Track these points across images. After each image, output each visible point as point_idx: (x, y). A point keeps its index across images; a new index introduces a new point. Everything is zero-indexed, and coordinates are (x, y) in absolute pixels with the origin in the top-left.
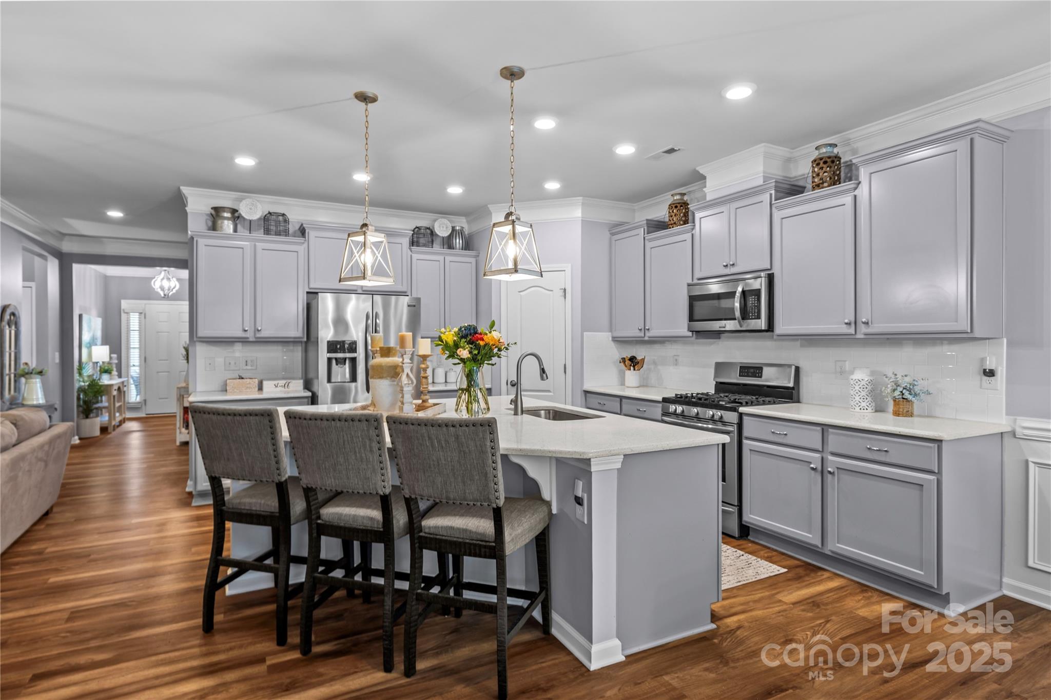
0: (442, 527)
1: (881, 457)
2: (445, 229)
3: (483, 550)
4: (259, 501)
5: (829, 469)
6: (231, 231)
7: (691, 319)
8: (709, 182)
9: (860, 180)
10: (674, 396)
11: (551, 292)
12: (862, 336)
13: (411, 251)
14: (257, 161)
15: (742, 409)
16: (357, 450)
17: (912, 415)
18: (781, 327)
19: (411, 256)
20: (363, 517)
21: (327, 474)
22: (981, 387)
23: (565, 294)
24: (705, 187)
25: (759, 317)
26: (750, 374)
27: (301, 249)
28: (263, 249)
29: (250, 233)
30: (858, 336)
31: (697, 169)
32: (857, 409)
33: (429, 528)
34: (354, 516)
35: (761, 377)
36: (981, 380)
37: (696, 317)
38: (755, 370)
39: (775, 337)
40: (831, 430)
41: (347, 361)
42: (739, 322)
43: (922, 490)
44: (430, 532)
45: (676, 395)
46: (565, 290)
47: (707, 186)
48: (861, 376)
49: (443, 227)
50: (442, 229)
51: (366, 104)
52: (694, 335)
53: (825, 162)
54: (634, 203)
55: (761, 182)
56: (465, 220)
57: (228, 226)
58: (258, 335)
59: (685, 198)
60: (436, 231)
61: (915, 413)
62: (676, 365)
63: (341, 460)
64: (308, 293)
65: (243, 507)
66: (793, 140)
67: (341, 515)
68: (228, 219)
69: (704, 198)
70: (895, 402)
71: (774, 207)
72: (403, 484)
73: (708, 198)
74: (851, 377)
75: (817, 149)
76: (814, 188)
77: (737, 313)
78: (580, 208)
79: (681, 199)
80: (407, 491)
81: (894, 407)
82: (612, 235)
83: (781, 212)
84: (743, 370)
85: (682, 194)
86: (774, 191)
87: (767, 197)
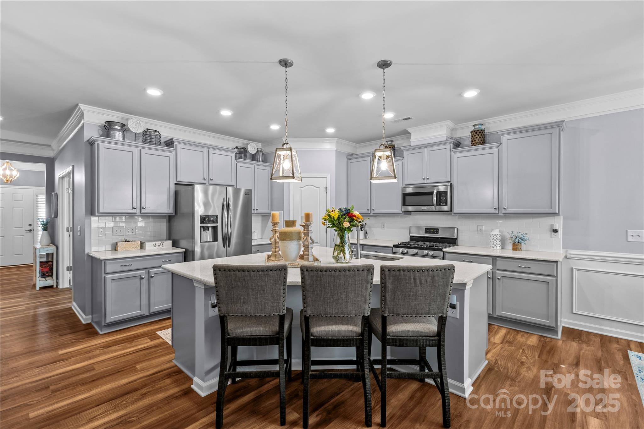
0: (402, 331)
1: (527, 270)
2: (253, 149)
3: (431, 342)
4: (258, 329)
5: (498, 277)
6: (121, 139)
7: (404, 204)
8: (413, 137)
9: (501, 142)
10: (398, 244)
11: (319, 189)
12: (502, 215)
13: (237, 161)
14: (163, 93)
15: (445, 250)
16: (357, 289)
17: (521, 250)
18: (456, 209)
19: (237, 164)
20: (345, 331)
21: (330, 306)
22: (551, 237)
23: (327, 190)
24: (411, 139)
25: (446, 205)
26: (431, 232)
27: (172, 155)
28: (146, 154)
29: (135, 142)
30: (500, 215)
31: (407, 129)
32: (495, 248)
33: (393, 332)
34: (338, 331)
35: (438, 233)
36: (551, 234)
37: (406, 204)
39: (453, 214)
40: (497, 259)
41: (210, 229)
42: (435, 207)
43: (548, 284)
44: (393, 335)
45: (399, 243)
46: (326, 188)
47: (412, 138)
48: (496, 232)
49: (252, 148)
50: (252, 149)
51: (286, 68)
52: (403, 213)
53: (480, 133)
54: (357, 144)
55: (444, 139)
56: (261, 145)
57: (118, 135)
58: (143, 211)
59: (394, 143)
60: (249, 150)
61: (522, 249)
62: (384, 228)
63: (343, 296)
64: (176, 184)
65: (245, 335)
66: (459, 120)
67: (329, 331)
68: (117, 130)
69: (411, 145)
70: (514, 244)
71: (452, 152)
72: (385, 308)
73: (412, 145)
74: (491, 233)
75: (474, 126)
76: (473, 144)
77: (435, 202)
78: (335, 143)
79: (392, 144)
80: (387, 312)
81: (513, 247)
82: (348, 159)
83: (458, 155)
84: (427, 230)
85: (392, 141)
86: (452, 144)
87: (449, 147)
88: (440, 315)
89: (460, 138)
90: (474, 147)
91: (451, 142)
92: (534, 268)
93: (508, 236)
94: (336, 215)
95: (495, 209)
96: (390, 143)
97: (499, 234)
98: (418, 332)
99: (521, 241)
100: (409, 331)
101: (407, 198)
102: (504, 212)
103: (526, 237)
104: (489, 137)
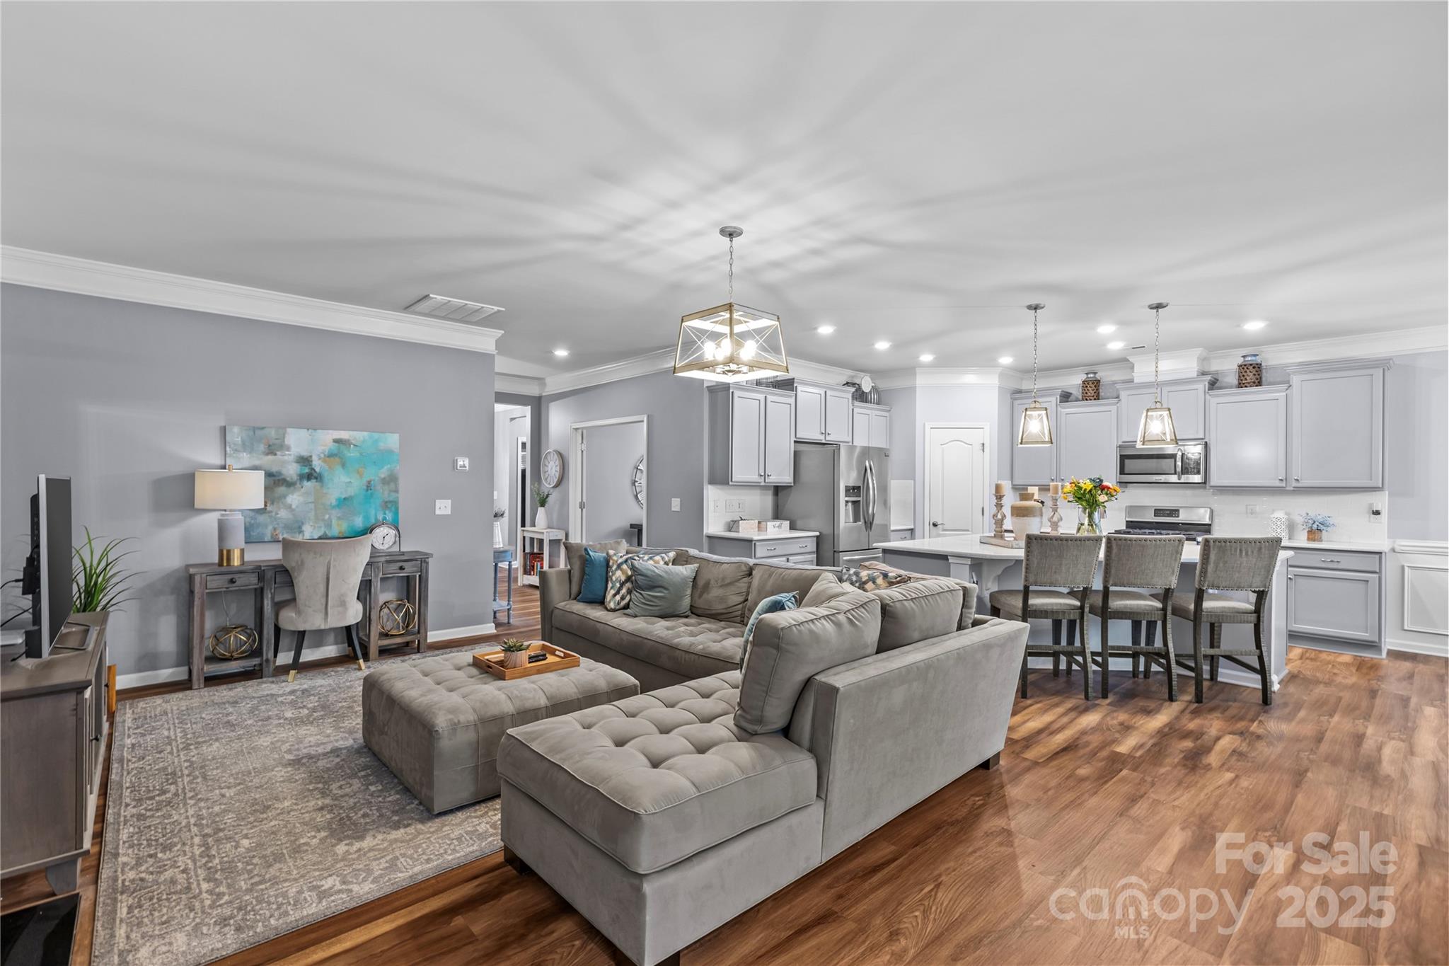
0: (1219, 608)
1: (1335, 566)
2: (868, 385)
5: (1290, 576)
7: (1122, 472)
8: (1136, 370)
9: (1291, 384)
11: (971, 446)
12: (1291, 489)
13: (853, 406)
14: (835, 331)
17: (1322, 541)
18: (1215, 480)
19: (853, 409)
22: (1370, 521)
23: (984, 448)
24: (1133, 372)
25: (1198, 473)
26: (1165, 515)
28: (771, 402)
30: (1287, 488)
31: (1129, 357)
33: (1208, 609)
35: (1178, 517)
36: (1371, 517)
37: (1126, 472)
38: (1174, 512)
39: (1207, 488)
42: (1179, 476)
43: (1367, 584)
46: (983, 445)
48: (1280, 514)
50: (866, 385)
52: (1121, 485)
53: (1254, 368)
54: (1026, 373)
55: (1195, 375)
58: (768, 480)
59: (1098, 377)
60: (863, 388)
61: (1323, 538)
64: (795, 442)
66: (1214, 346)
69: (1132, 381)
70: (1310, 532)
71: (1207, 395)
72: (1205, 581)
73: (1136, 381)
74: (1273, 516)
75: (1244, 357)
76: (1240, 385)
77: (1179, 469)
78: (997, 376)
79: (1094, 377)
80: (1206, 585)
81: (1308, 535)
82: (1014, 399)
83: (1216, 399)
84: (1158, 512)
85: (1095, 373)
86: (1207, 383)
87: (1202, 386)
88: (1261, 589)
89: (1217, 373)
90: (1244, 390)
91: (1205, 380)
92: (1346, 562)
93: (1299, 520)
94: (1088, 485)
95: (1281, 480)
96: (1092, 375)
97: (1286, 517)
98: (1234, 608)
99: (1321, 527)
100: (1225, 608)
101: (1127, 461)
102: (1295, 484)
103: (1331, 521)
104: (1267, 373)
